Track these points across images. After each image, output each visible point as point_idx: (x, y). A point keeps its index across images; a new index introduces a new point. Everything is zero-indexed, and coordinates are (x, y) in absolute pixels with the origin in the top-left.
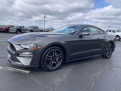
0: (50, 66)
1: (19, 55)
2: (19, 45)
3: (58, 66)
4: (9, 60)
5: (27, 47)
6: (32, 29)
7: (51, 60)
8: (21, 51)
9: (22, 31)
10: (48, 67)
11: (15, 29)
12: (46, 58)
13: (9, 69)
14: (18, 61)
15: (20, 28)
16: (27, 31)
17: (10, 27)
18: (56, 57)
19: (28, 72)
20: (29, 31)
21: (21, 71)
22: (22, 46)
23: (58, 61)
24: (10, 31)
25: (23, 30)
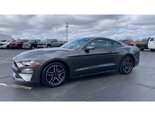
0: (51, 82)
1: (21, 71)
2: (20, 62)
3: (60, 82)
4: (13, 78)
5: (28, 64)
6: (49, 43)
7: (52, 76)
8: (23, 68)
9: (38, 46)
10: (49, 84)
11: (30, 43)
12: (46, 74)
13: (13, 86)
14: (20, 78)
15: (36, 42)
16: (44, 46)
17: (24, 42)
18: (58, 73)
19: (30, 88)
20: (46, 46)
21: (24, 88)
22: (24, 64)
23: (61, 77)
24: (23, 47)
25: (39, 44)
